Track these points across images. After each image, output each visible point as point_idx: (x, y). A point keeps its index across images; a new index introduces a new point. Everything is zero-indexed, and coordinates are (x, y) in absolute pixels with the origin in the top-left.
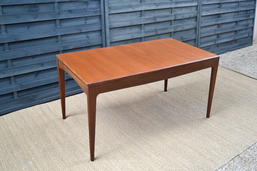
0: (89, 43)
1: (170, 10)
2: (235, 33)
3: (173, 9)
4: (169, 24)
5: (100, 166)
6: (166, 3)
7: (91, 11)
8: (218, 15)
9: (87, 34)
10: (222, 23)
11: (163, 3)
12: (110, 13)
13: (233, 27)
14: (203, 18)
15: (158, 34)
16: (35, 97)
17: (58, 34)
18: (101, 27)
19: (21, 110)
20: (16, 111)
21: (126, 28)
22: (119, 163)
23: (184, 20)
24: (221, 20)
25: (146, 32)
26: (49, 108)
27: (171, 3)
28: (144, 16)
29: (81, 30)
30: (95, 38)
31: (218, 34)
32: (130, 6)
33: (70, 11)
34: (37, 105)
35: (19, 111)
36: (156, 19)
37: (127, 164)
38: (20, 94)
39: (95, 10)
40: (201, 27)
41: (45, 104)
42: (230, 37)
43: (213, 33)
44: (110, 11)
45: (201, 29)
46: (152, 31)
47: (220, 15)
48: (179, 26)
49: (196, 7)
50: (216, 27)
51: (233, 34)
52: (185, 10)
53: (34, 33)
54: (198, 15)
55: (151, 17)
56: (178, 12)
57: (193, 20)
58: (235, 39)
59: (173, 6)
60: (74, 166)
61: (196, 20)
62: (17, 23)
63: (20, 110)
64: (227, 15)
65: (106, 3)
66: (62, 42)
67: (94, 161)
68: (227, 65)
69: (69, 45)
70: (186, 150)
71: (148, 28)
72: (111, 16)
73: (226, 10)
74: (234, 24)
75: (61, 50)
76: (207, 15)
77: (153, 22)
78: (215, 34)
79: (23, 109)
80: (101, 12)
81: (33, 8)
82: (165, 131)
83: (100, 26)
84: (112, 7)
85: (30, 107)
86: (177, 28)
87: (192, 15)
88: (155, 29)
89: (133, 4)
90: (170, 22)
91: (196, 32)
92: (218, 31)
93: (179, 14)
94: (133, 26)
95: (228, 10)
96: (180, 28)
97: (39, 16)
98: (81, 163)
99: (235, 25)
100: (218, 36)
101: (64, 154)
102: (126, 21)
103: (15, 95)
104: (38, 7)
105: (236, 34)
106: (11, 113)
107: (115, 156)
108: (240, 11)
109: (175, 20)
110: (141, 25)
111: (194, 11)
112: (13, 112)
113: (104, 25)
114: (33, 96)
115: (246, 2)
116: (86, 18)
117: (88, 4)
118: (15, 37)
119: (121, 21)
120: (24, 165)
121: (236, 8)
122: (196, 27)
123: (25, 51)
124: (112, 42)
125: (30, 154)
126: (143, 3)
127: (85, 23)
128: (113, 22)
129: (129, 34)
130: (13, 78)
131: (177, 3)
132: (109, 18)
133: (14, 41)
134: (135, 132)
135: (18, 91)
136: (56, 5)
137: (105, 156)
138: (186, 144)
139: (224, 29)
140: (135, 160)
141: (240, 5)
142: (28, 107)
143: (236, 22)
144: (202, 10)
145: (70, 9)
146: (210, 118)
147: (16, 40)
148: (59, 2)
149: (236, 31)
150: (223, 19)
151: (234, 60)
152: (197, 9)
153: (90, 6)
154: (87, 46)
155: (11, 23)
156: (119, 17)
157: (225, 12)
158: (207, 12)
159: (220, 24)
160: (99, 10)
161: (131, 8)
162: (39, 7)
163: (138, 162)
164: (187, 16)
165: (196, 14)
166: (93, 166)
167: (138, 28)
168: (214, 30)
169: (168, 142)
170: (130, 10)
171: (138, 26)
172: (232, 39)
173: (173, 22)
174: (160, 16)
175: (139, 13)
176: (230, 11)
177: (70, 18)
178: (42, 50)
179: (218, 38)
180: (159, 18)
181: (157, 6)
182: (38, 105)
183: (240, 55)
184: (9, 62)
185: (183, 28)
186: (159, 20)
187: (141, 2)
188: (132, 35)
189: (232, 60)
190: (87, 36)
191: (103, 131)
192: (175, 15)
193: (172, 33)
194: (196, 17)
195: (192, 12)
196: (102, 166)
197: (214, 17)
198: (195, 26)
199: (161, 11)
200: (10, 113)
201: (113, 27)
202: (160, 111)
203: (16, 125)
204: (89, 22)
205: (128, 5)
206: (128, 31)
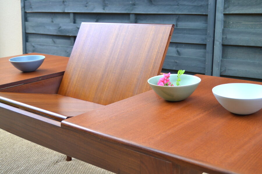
7: (188, 5)
9: (177, 47)
18: (206, 39)
30: (191, 57)
33: (151, 2)
39: (195, 4)
80: (207, 8)
83: (203, 37)
116: (178, 17)
124: (225, 74)
160: (203, 3)
190: (178, 51)
204: (183, 25)
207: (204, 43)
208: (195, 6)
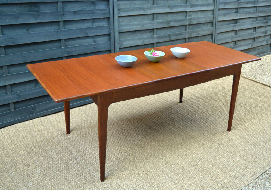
0: (96, 49)
1: (185, 13)
2: (252, 40)
3: (188, 13)
4: (183, 28)
5: (111, 186)
6: (181, 6)
7: (99, 13)
8: (236, 21)
9: (93, 38)
10: (239, 29)
11: (177, 6)
12: (119, 16)
13: (251, 34)
14: (220, 24)
15: (172, 39)
16: (35, 109)
17: (62, 38)
18: (110, 31)
19: (19, 124)
20: (12, 125)
21: (137, 32)
22: (133, 183)
23: (200, 25)
24: (239, 26)
25: (159, 38)
26: (50, 121)
27: (186, 6)
28: (157, 20)
29: (87, 33)
30: (102, 42)
31: (236, 41)
32: (141, 9)
33: (75, 12)
34: (36, 118)
35: (15, 125)
36: (169, 23)
37: (143, 183)
38: (17, 106)
39: (103, 12)
40: (217, 33)
41: (46, 117)
42: (248, 45)
43: (230, 40)
44: (119, 13)
45: (217, 35)
46: (166, 37)
47: (238, 20)
48: (194, 32)
49: (212, 11)
50: (233, 33)
51: (251, 41)
52: (200, 14)
53: (34, 36)
54: (214, 20)
55: (164, 21)
56: (193, 16)
57: (209, 25)
58: (253, 47)
59: (188, 9)
60: (81, 186)
61: (213, 26)
62: (15, 24)
63: (17, 124)
64: (244, 21)
65: (115, 5)
66: (66, 46)
67: (105, 181)
68: (245, 74)
69: (74, 50)
70: (208, 167)
71: (161, 33)
72: (121, 19)
73: (244, 15)
74: (252, 30)
75: (65, 56)
76: (224, 20)
77: (166, 27)
78: (232, 41)
79: (20, 123)
80: (109, 14)
81: (33, 8)
82: (183, 146)
83: (108, 30)
84: (122, 9)
85: (29, 121)
86: (192, 34)
87: (208, 20)
88: (169, 35)
89: (145, 6)
90: (185, 27)
91: (212, 38)
92: (235, 37)
93: (194, 19)
94: (145, 31)
95: (246, 15)
96: (195, 34)
97: (39, 17)
98: (90, 183)
99: (253, 32)
100: (236, 43)
101: (69, 173)
102: (138, 25)
103: (12, 106)
104: (39, 7)
105: (255, 41)
106: (7, 127)
107: (129, 175)
108: (259, 17)
109: (189, 25)
110: (153, 29)
111: (210, 16)
112: (9, 126)
113: (113, 29)
114: (32, 109)
115: (264, 7)
116: (93, 20)
117: (95, 5)
118: (13, 39)
119: (131, 25)
120: (23, 187)
121: (254, 13)
122: (212, 33)
123: (24, 56)
124: (121, 47)
125: (29, 174)
126: (155, 5)
127: (92, 26)
128: (123, 26)
129: (140, 39)
130: (10, 87)
131: (192, 6)
132: (119, 22)
133: (12, 44)
134: (149, 148)
135: (15, 101)
136: (60, 4)
137: (117, 176)
138: (206, 161)
139: (242, 36)
140: (151, 179)
141: (258, 10)
142: (26, 121)
143: (254, 28)
144: (218, 14)
145: (76, 9)
146: (231, 131)
147: (13, 43)
148: (63, 2)
149: (254, 39)
150: (241, 25)
151: (253, 69)
152: (213, 14)
153: (98, 7)
154: (94, 51)
155: (8, 24)
156: (129, 20)
157: (242, 18)
158: (224, 17)
159: (237, 31)
160: (107, 11)
161: (143, 11)
162: (41, 6)
163: (155, 181)
164: (203, 21)
165: (212, 19)
166: (104, 186)
167: (150, 32)
168: (231, 37)
169: (187, 158)
170: (142, 12)
171: (150, 30)
172: (250, 47)
173: (188, 26)
174: (174, 20)
175: (151, 16)
176: (248, 17)
177: (75, 19)
178: (43, 56)
179: (235, 45)
180: (172, 22)
181: (171, 9)
182: (38, 118)
183: (259, 64)
184: (5, 68)
185: (199, 33)
186: (172, 24)
187: (153, 4)
188: (143, 40)
189: (251, 69)
190: (94, 41)
191: (113, 147)
192: (190, 19)
193: (187, 40)
194: (212, 22)
195: (208, 17)
196: (114, 187)
197: (231, 22)
198: (212, 31)
199: (175, 15)
200: (5, 128)
201: (123, 31)
202: (176, 124)
203: (13, 141)
204: (96, 24)
205: (139, 7)
206: (139, 36)
207: (109, 33)
208: (102, 13)
